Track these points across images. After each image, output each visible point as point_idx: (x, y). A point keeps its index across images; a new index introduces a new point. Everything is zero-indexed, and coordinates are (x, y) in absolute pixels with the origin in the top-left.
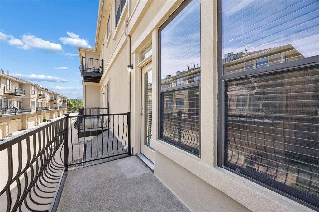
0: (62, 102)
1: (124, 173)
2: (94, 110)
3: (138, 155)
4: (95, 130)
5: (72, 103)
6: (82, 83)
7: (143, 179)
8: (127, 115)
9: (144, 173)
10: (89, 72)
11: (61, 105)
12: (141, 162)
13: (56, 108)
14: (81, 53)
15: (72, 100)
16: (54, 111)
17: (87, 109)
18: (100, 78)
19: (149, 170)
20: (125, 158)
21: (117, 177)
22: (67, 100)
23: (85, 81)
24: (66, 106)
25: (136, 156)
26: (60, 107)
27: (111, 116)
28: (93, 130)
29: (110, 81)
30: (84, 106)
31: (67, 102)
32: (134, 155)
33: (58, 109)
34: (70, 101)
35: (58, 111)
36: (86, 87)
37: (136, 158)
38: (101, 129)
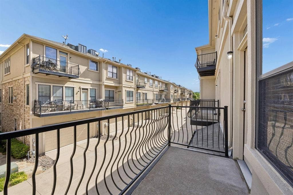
0: (189, 95)
1: (210, 170)
2: (206, 102)
3: (237, 160)
4: (206, 121)
5: (196, 95)
6: (199, 78)
7: (229, 190)
8: (223, 110)
9: (235, 184)
10: (204, 67)
11: (188, 97)
12: (238, 171)
13: (185, 99)
14: (198, 52)
15: (196, 93)
16: (184, 102)
17: (202, 101)
18: (214, 71)
19: (245, 186)
20: (220, 157)
21: (201, 170)
22: (192, 93)
23: (201, 76)
24: (192, 97)
25: (236, 160)
26: (188, 99)
27: (221, 109)
28: (203, 120)
29: (220, 72)
30: (200, 98)
31: (192, 95)
32: (232, 159)
33: (186, 100)
34: (195, 94)
35: (186, 101)
36: (202, 81)
37: (234, 163)
38: (212, 121)
